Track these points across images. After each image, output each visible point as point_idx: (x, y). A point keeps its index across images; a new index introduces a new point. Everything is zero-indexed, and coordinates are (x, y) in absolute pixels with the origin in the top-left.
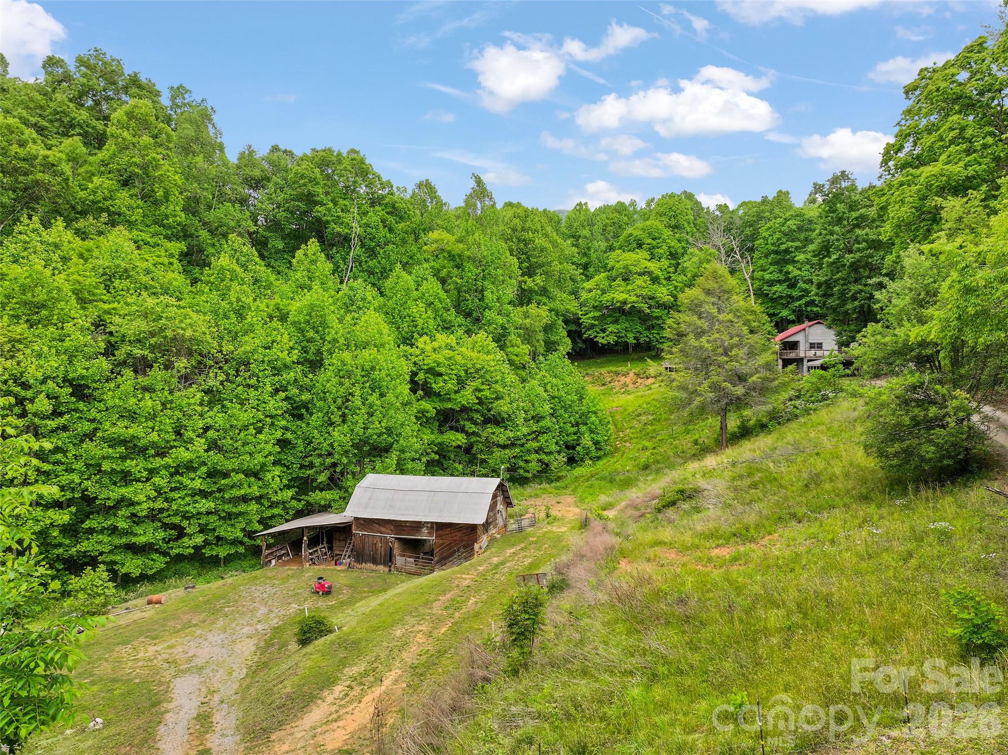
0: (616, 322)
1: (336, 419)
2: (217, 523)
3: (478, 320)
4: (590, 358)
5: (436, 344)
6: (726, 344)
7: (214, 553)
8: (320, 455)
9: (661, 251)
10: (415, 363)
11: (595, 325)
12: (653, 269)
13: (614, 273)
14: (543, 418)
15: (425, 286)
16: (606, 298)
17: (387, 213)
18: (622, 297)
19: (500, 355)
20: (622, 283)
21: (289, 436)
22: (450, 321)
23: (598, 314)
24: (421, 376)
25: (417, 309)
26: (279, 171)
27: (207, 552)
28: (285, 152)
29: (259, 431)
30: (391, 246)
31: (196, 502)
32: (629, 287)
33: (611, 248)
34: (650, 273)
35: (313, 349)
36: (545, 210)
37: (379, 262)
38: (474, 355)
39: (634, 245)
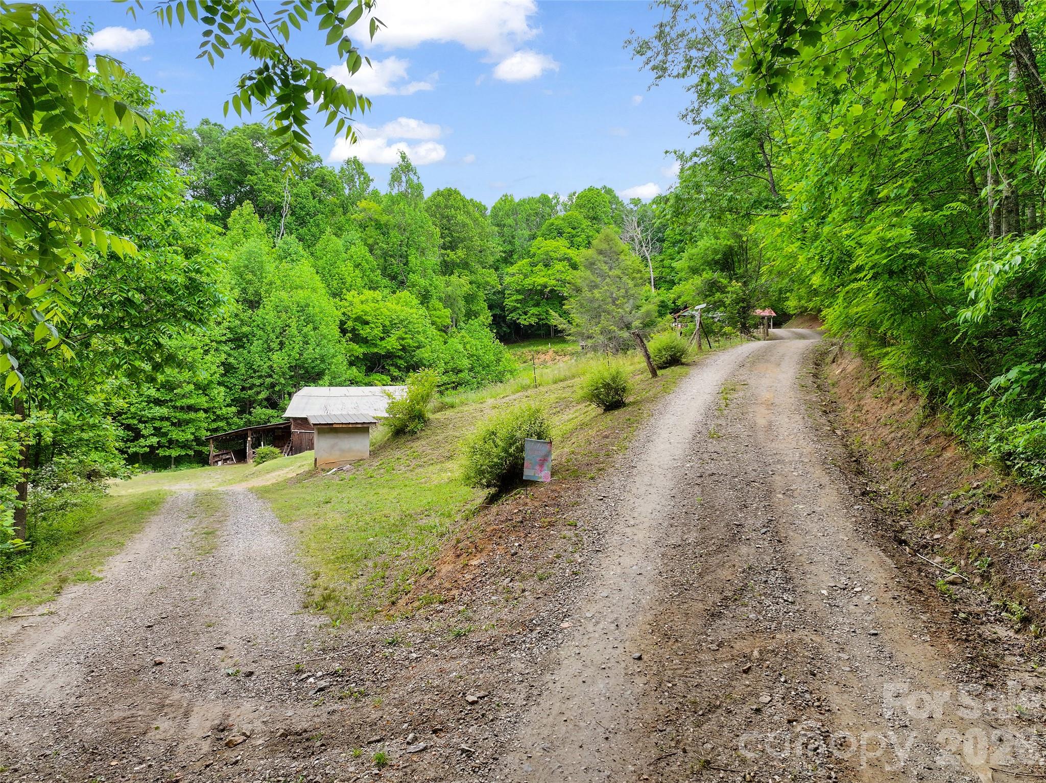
0: (537, 305)
1: (275, 345)
2: (170, 428)
3: (402, 283)
4: (514, 342)
5: (363, 298)
6: (614, 295)
7: (167, 454)
8: (260, 377)
9: (580, 240)
10: (344, 314)
11: (518, 308)
12: (571, 255)
13: (536, 259)
14: (461, 371)
15: (353, 248)
16: (528, 282)
17: (317, 185)
18: (542, 281)
19: (423, 311)
20: (543, 268)
21: (231, 360)
22: (377, 282)
23: (520, 297)
24: (350, 324)
25: (346, 269)
26: (211, 142)
27: (161, 452)
28: (215, 125)
29: (206, 352)
30: (320, 216)
31: (151, 408)
32: (550, 272)
33: (533, 237)
34: (569, 260)
35: (251, 290)
36: (471, 200)
37: (309, 230)
38: (398, 308)
39: (555, 234)
